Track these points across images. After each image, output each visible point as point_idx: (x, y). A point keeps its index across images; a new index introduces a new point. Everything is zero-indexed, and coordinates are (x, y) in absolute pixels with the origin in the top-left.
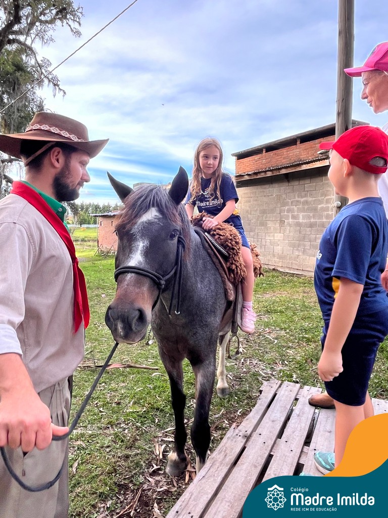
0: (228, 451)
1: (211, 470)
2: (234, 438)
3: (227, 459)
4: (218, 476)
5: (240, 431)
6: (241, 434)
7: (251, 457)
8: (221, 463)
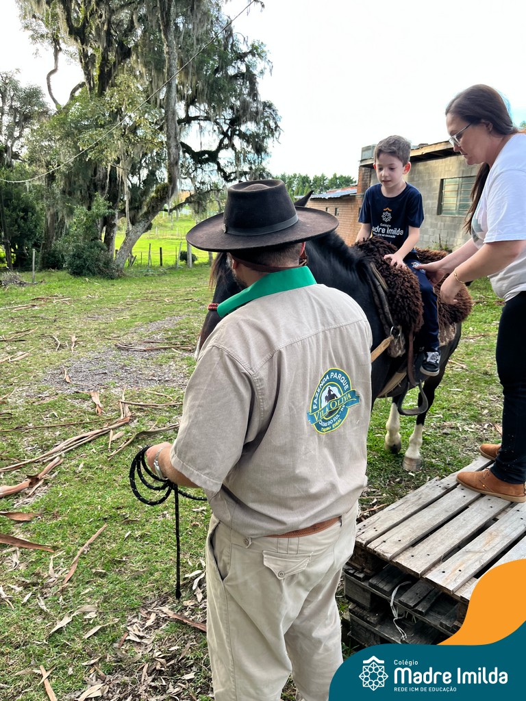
0: (423, 496)
1: (402, 506)
2: (433, 487)
3: (421, 501)
4: (407, 510)
5: (442, 483)
6: (442, 486)
7: (444, 504)
8: (413, 503)
